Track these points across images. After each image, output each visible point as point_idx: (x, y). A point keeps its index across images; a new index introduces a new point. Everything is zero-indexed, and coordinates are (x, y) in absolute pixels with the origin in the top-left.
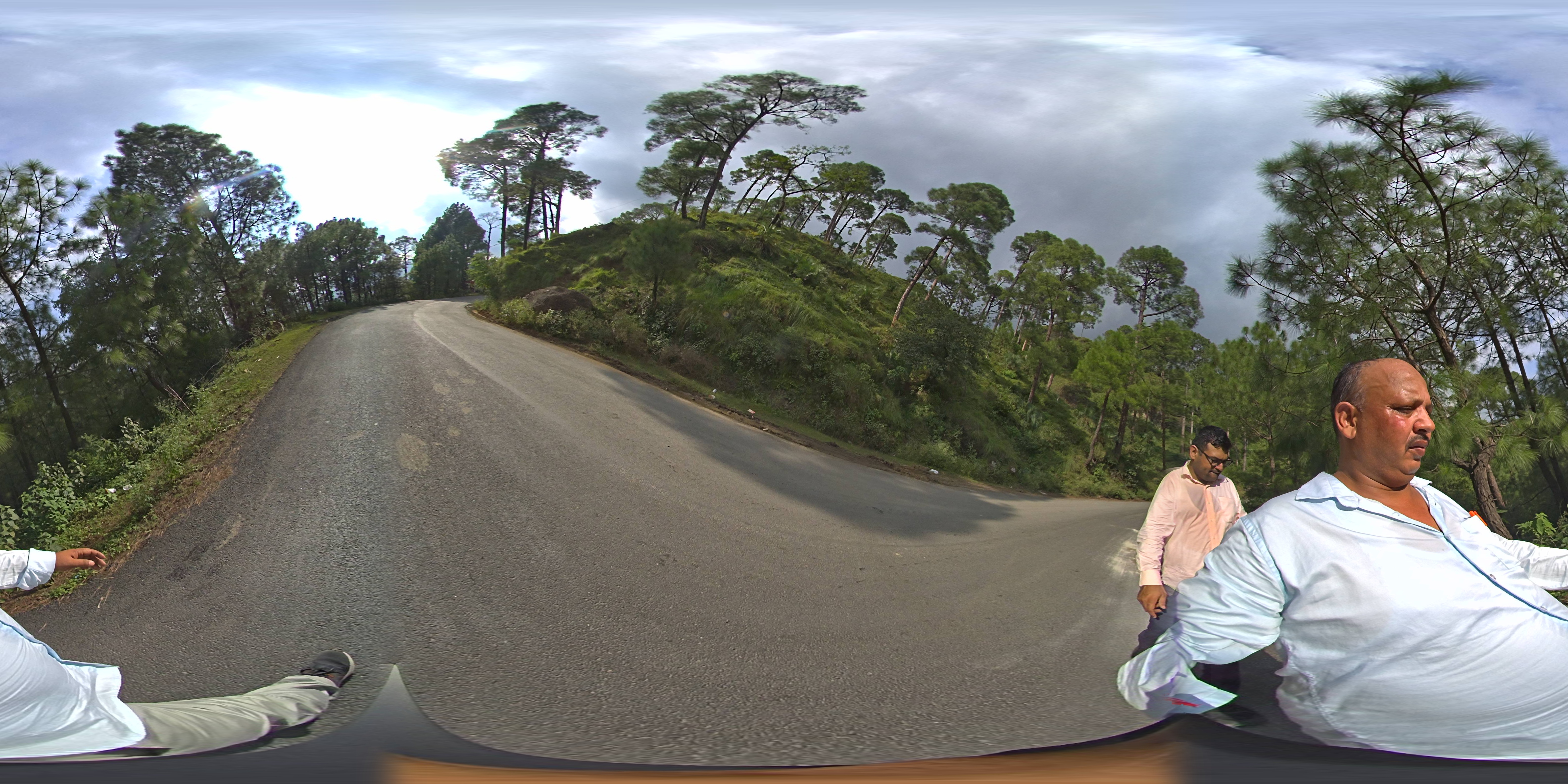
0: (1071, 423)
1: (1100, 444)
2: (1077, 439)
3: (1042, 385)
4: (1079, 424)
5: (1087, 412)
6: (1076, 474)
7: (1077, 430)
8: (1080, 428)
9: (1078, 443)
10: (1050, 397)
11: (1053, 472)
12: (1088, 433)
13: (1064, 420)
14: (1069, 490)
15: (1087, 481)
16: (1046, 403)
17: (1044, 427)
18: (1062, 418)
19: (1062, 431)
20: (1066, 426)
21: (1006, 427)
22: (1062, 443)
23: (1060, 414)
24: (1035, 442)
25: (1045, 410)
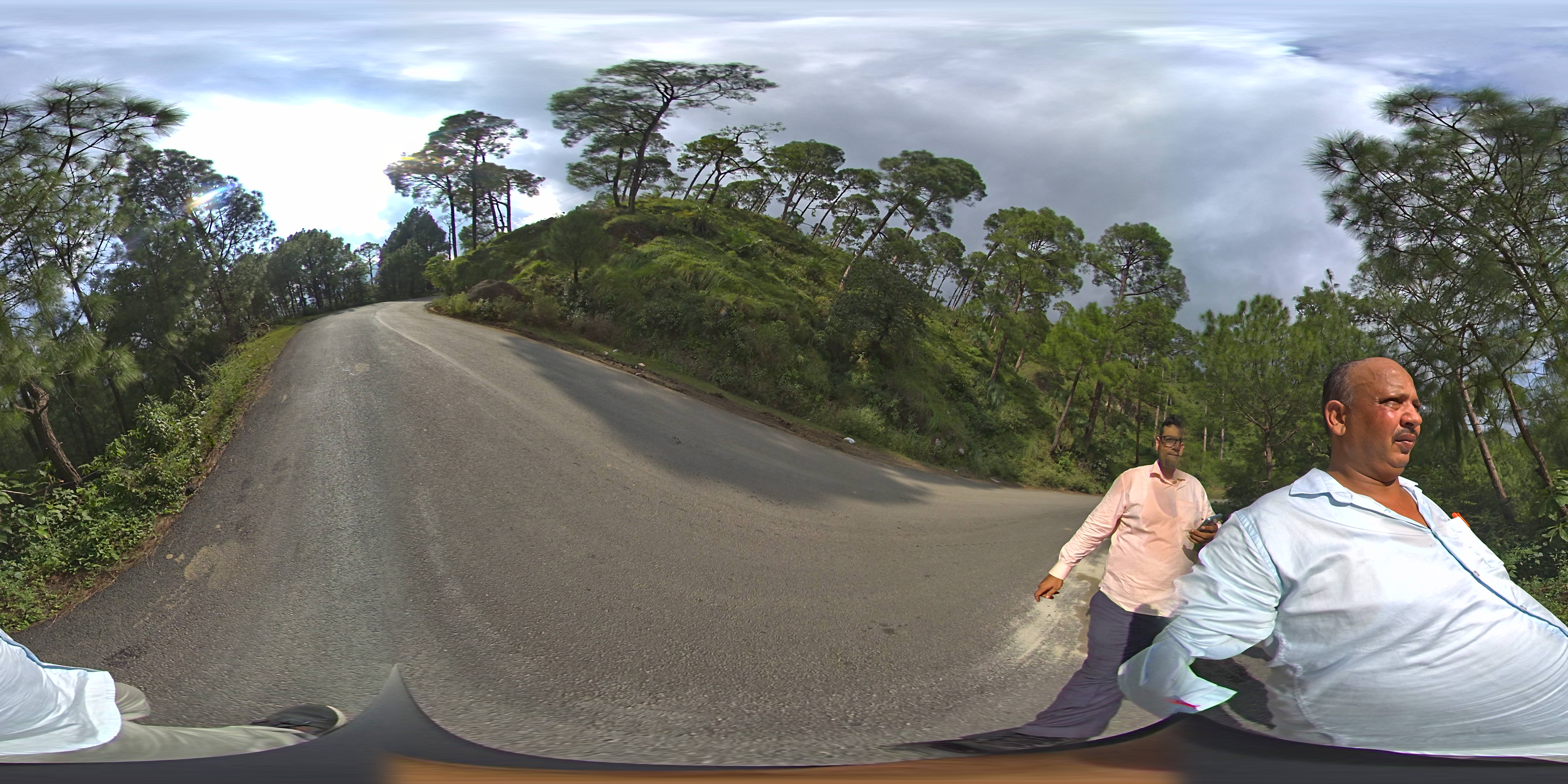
0: (1038, 406)
1: (1068, 430)
2: (1043, 423)
3: (1009, 366)
4: (1047, 406)
5: (1057, 395)
6: (1038, 462)
7: (1043, 413)
8: (1047, 411)
9: (1043, 427)
10: (1018, 378)
11: (1011, 457)
12: (1055, 417)
13: (1030, 402)
14: (1027, 479)
15: (1049, 470)
16: (1012, 383)
17: (1004, 407)
18: (1028, 399)
19: (1026, 413)
20: (1031, 408)
21: (960, 403)
22: (1024, 425)
23: (1026, 395)
24: (994, 422)
25: (1008, 389)
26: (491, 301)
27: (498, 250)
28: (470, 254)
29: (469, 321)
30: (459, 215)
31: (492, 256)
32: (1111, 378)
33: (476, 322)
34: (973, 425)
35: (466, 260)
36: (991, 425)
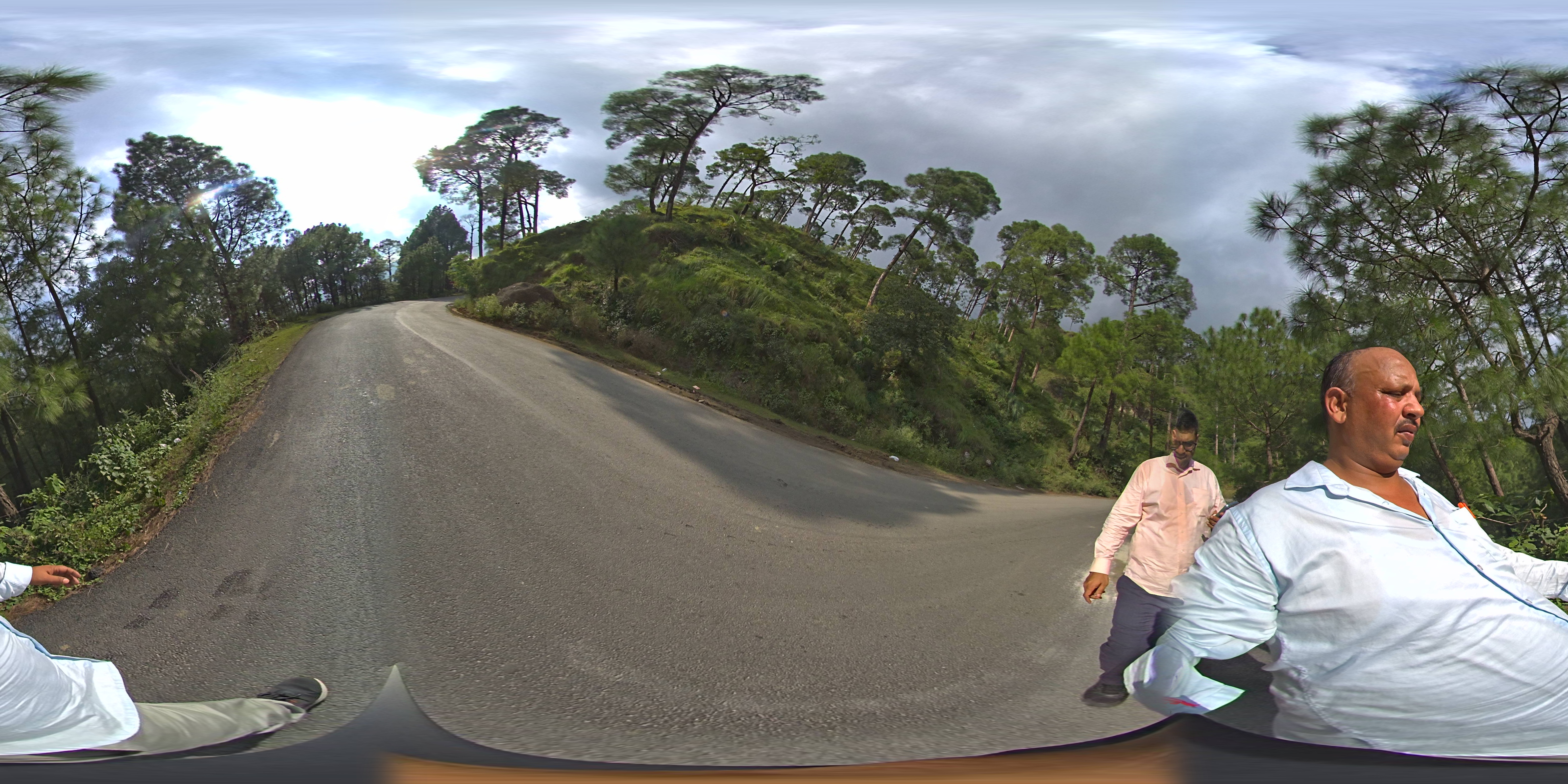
0: (1055, 416)
1: (1084, 438)
2: (1060, 431)
3: (1026, 377)
4: (1063, 415)
5: (1072, 405)
6: (1059, 469)
7: (1061, 423)
8: (1064, 420)
9: (1061, 436)
10: (1034, 388)
11: (1033, 466)
12: (1072, 426)
13: (1047, 413)
14: (1049, 486)
15: (1069, 477)
16: (1030, 394)
17: (1025, 418)
18: (1045, 409)
19: (1044, 423)
20: (1049, 418)
21: (984, 416)
22: (1044, 435)
23: (1043, 405)
24: (1015, 433)
25: (1027, 401)
26: (526, 306)
27: (526, 252)
28: (498, 254)
29: (501, 327)
30: (485, 213)
31: (521, 257)
32: (1123, 389)
33: (510, 329)
34: (996, 438)
35: (493, 260)
36: (1013, 436)
